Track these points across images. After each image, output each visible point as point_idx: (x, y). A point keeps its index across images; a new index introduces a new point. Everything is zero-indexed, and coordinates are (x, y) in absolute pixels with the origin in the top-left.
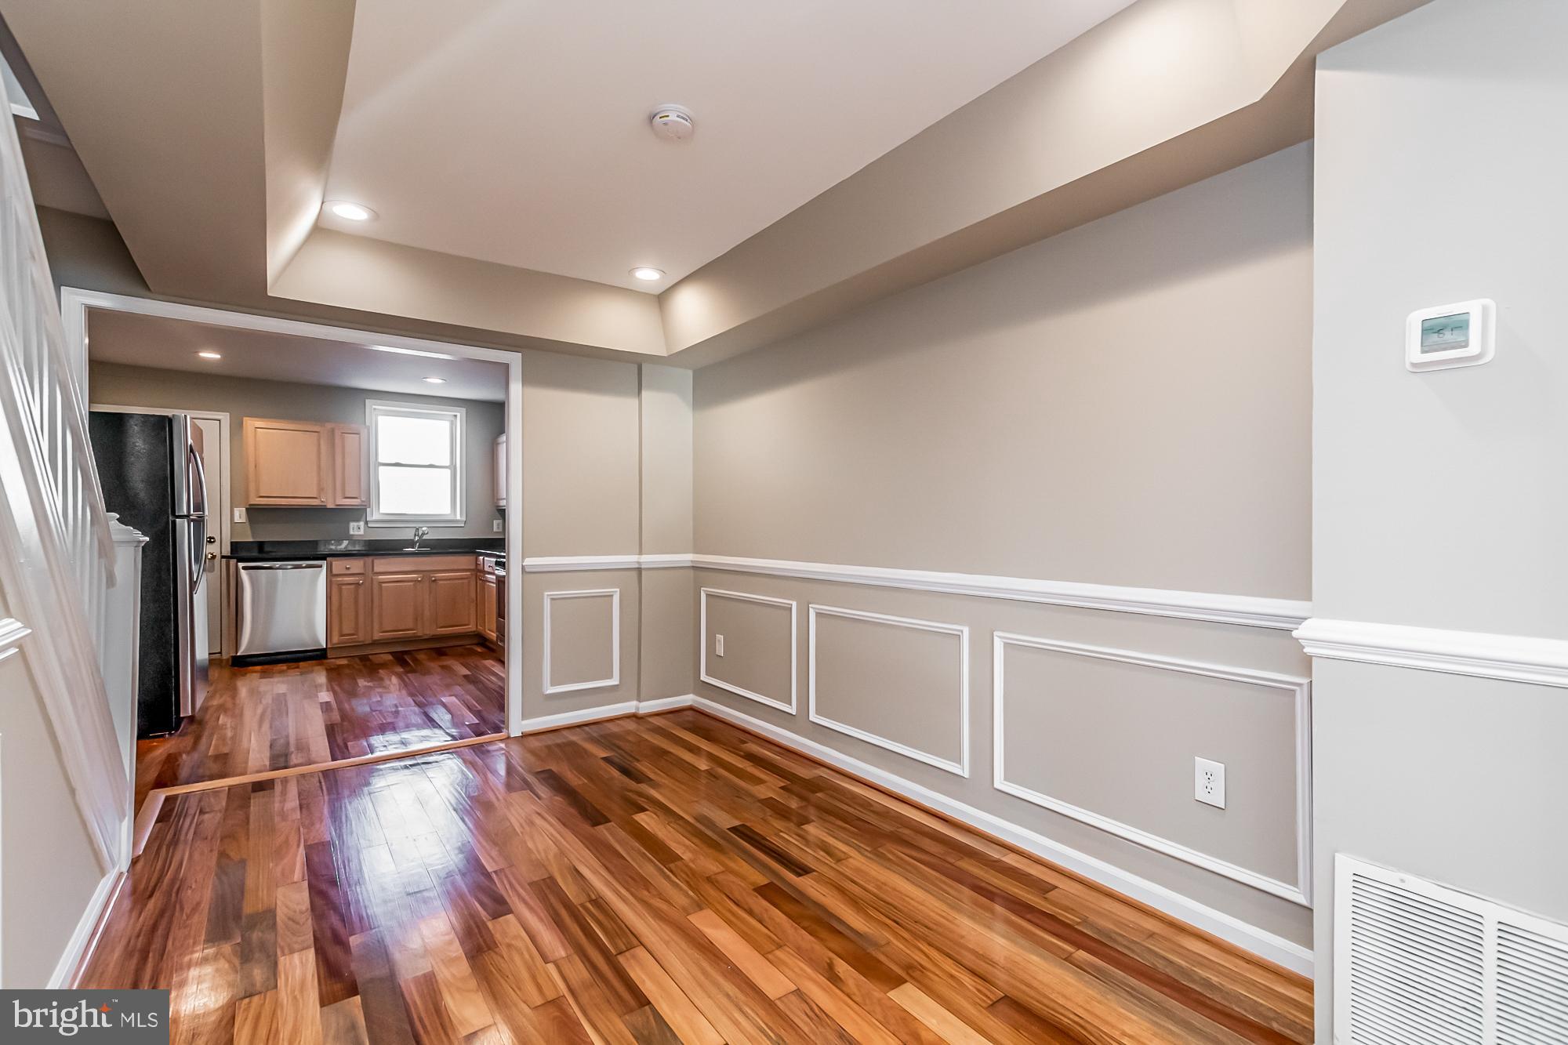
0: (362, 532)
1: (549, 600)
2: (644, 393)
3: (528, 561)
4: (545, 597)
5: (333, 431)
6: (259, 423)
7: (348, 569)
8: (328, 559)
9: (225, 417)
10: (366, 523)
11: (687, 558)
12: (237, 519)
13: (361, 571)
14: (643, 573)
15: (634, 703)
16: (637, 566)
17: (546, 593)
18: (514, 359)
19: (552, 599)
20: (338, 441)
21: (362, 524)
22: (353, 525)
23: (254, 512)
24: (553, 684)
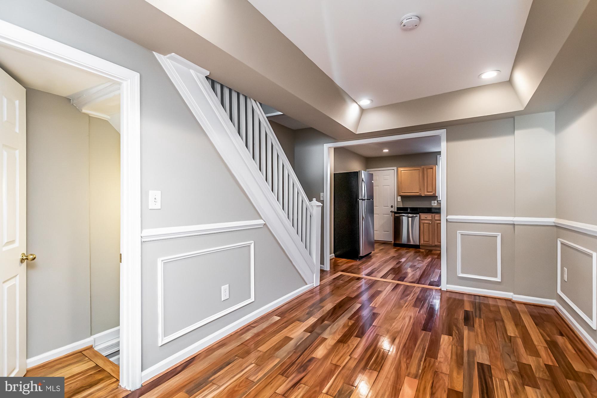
0: (436, 205)
1: (460, 235)
2: (516, 132)
3: (449, 217)
4: (458, 233)
5: (424, 169)
6: (402, 169)
7: (426, 218)
8: (420, 214)
9: (395, 168)
10: (437, 201)
11: (551, 220)
12: (398, 200)
13: (431, 219)
14: (516, 227)
15: (512, 294)
16: (513, 223)
17: (458, 232)
18: (443, 133)
19: (462, 234)
20: (425, 172)
21: (436, 201)
22: (433, 202)
23: (403, 197)
24: (462, 272)
